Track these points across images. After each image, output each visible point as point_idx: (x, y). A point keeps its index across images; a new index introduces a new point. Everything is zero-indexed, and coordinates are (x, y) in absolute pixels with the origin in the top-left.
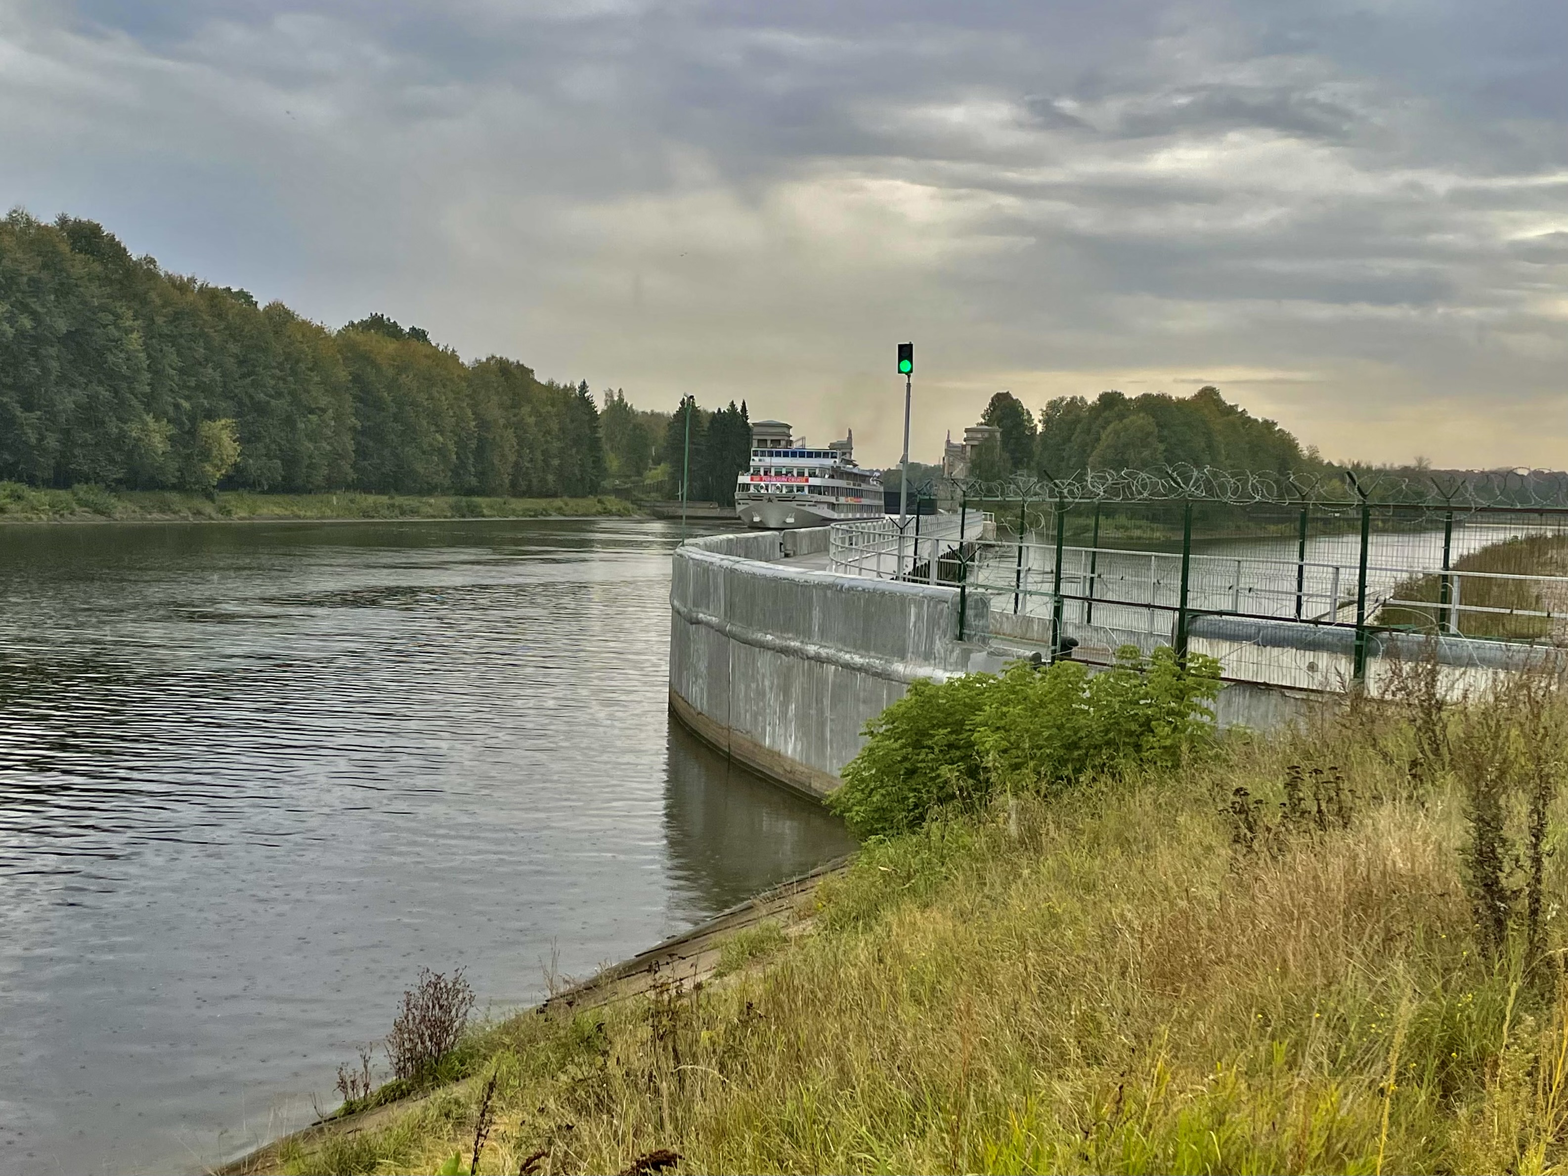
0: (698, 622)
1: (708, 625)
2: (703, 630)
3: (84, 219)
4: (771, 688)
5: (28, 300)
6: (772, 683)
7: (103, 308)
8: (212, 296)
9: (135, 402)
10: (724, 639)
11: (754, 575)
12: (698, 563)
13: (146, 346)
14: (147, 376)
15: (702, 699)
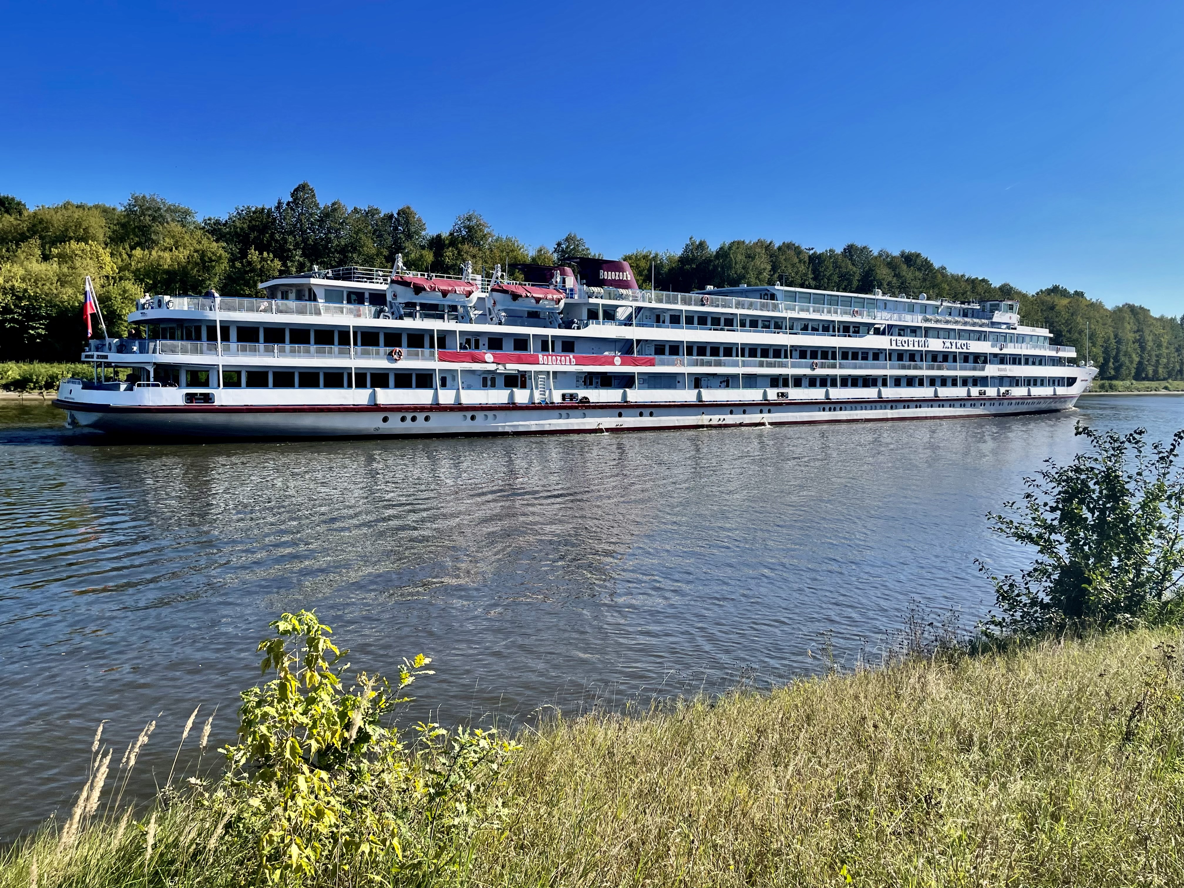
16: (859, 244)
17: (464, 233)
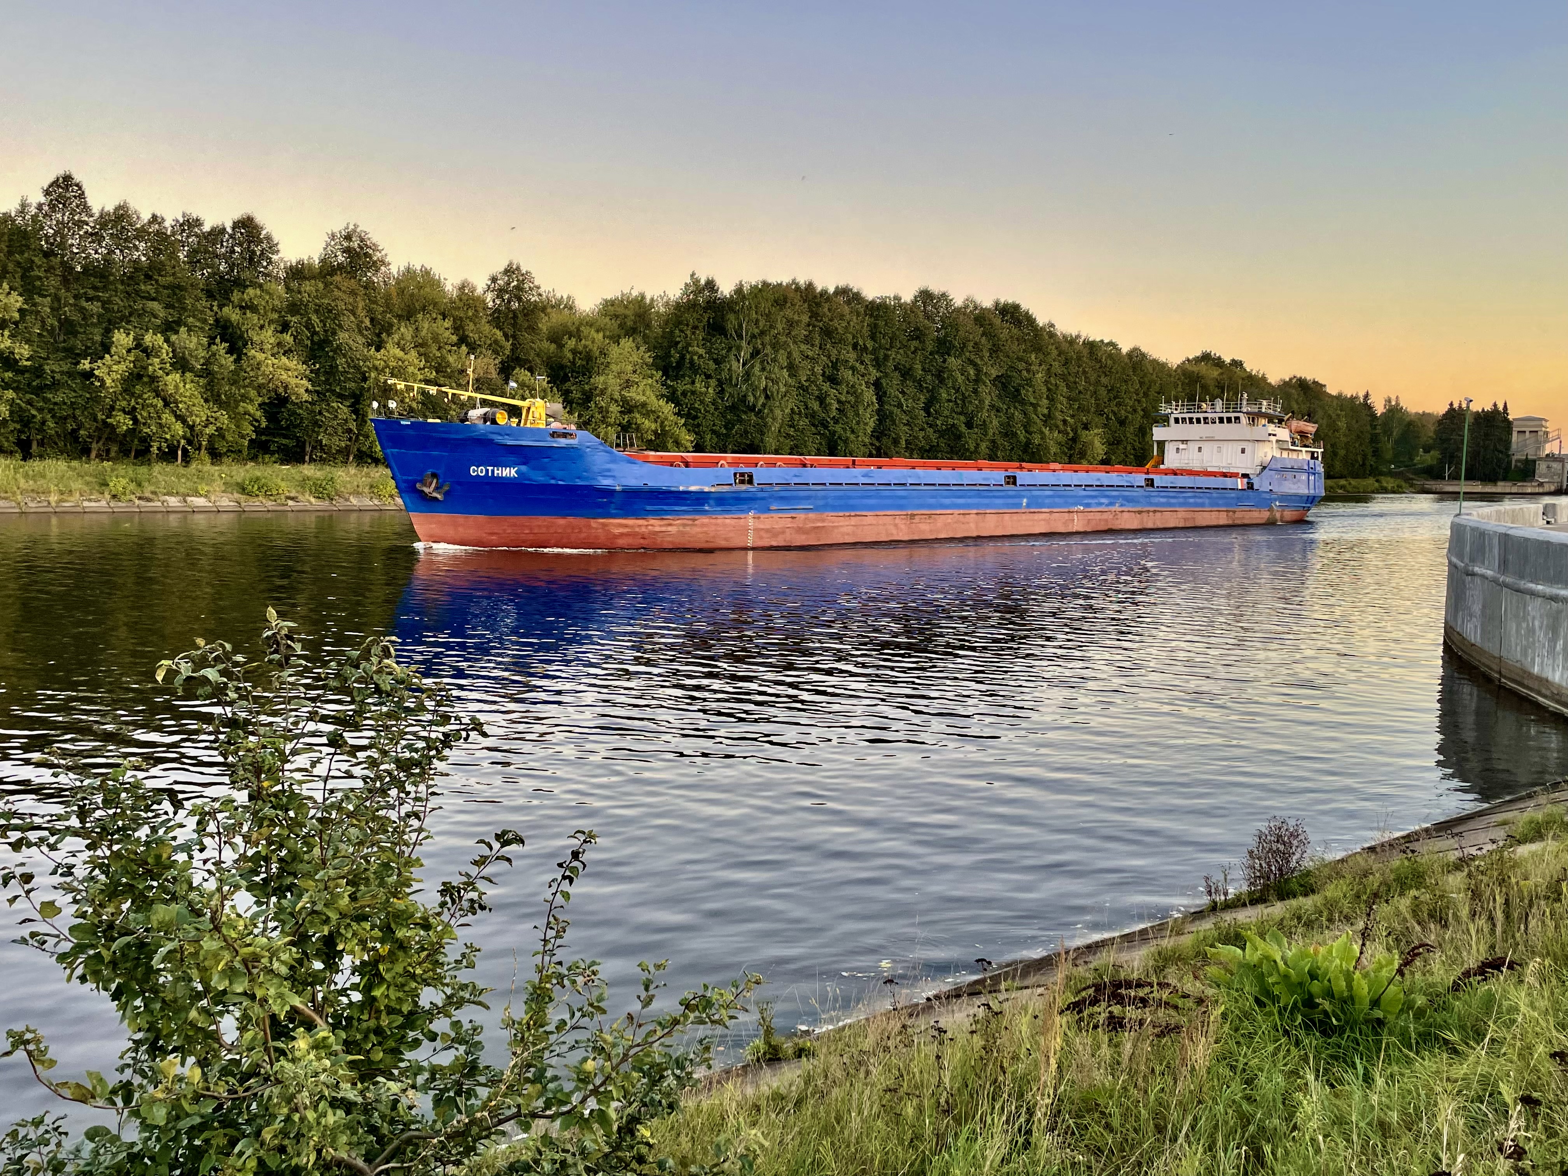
0: (1473, 574)
1: (1483, 577)
2: (1478, 580)
3: (1010, 301)
4: (1541, 628)
5: (973, 357)
6: (1542, 623)
7: (1020, 359)
8: (1092, 346)
9: (1038, 421)
10: (1498, 588)
11: (1527, 540)
12: (1473, 529)
13: (1046, 382)
14: (1045, 402)
15: (1476, 633)
16: (936, 288)
17: (341, 259)
